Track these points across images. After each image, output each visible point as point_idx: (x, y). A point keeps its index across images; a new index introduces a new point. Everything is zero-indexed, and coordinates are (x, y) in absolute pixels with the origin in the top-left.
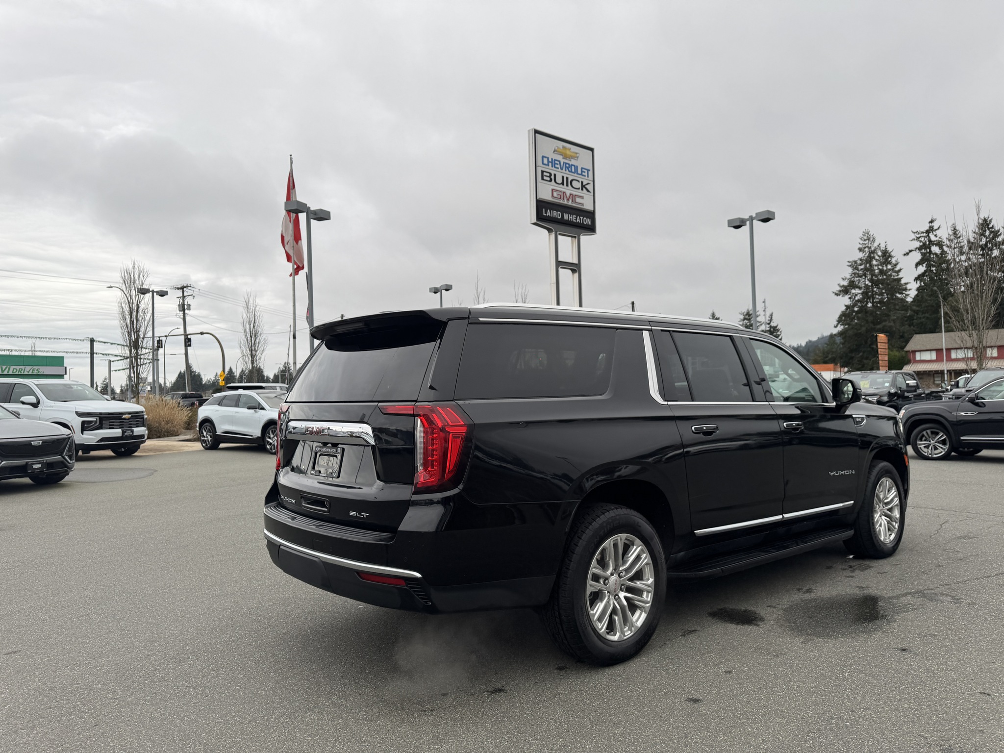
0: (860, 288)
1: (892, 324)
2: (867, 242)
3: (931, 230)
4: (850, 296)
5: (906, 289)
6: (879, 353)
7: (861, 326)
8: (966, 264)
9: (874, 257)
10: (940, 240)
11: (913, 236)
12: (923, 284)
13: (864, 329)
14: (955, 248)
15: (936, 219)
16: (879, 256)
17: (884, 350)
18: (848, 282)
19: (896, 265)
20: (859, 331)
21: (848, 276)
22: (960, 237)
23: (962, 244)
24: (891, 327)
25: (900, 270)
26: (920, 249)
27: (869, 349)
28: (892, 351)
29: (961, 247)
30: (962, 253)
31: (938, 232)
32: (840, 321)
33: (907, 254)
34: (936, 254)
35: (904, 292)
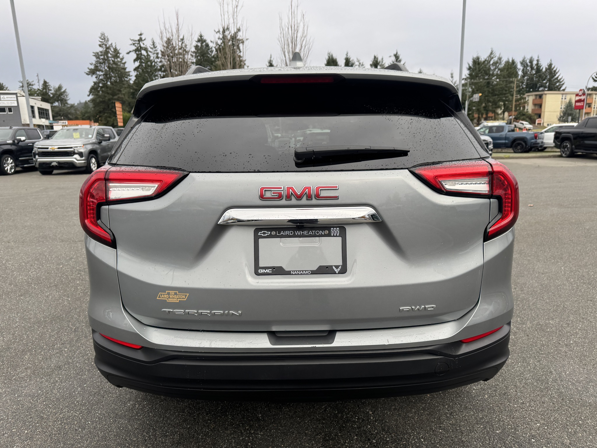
0: (102, 71)
1: (123, 96)
2: (103, 41)
3: (140, 40)
4: (96, 76)
5: (129, 75)
6: (117, 113)
7: (105, 97)
8: (160, 64)
9: (109, 52)
10: (146, 47)
11: (131, 42)
12: (138, 73)
13: (107, 98)
14: (154, 54)
15: (143, 34)
16: (111, 51)
17: (120, 112)
18: (94, 66)
19: (122, 59)
20: (104, 100)
21: (94, 63)
22: (156, 47)
23: (157, 52)
24: (122, 98)
25: (125, 63)
26: (136, 51)
27: (110, 111)
28: (124, 113)
29: (157, 54)
30: (158, 57)
31: (144, 42)
32: (91, 92)
33: (128, 53)
34: (144, 55)
35: (128, 77)
